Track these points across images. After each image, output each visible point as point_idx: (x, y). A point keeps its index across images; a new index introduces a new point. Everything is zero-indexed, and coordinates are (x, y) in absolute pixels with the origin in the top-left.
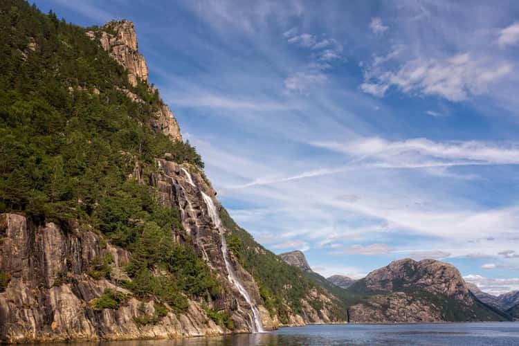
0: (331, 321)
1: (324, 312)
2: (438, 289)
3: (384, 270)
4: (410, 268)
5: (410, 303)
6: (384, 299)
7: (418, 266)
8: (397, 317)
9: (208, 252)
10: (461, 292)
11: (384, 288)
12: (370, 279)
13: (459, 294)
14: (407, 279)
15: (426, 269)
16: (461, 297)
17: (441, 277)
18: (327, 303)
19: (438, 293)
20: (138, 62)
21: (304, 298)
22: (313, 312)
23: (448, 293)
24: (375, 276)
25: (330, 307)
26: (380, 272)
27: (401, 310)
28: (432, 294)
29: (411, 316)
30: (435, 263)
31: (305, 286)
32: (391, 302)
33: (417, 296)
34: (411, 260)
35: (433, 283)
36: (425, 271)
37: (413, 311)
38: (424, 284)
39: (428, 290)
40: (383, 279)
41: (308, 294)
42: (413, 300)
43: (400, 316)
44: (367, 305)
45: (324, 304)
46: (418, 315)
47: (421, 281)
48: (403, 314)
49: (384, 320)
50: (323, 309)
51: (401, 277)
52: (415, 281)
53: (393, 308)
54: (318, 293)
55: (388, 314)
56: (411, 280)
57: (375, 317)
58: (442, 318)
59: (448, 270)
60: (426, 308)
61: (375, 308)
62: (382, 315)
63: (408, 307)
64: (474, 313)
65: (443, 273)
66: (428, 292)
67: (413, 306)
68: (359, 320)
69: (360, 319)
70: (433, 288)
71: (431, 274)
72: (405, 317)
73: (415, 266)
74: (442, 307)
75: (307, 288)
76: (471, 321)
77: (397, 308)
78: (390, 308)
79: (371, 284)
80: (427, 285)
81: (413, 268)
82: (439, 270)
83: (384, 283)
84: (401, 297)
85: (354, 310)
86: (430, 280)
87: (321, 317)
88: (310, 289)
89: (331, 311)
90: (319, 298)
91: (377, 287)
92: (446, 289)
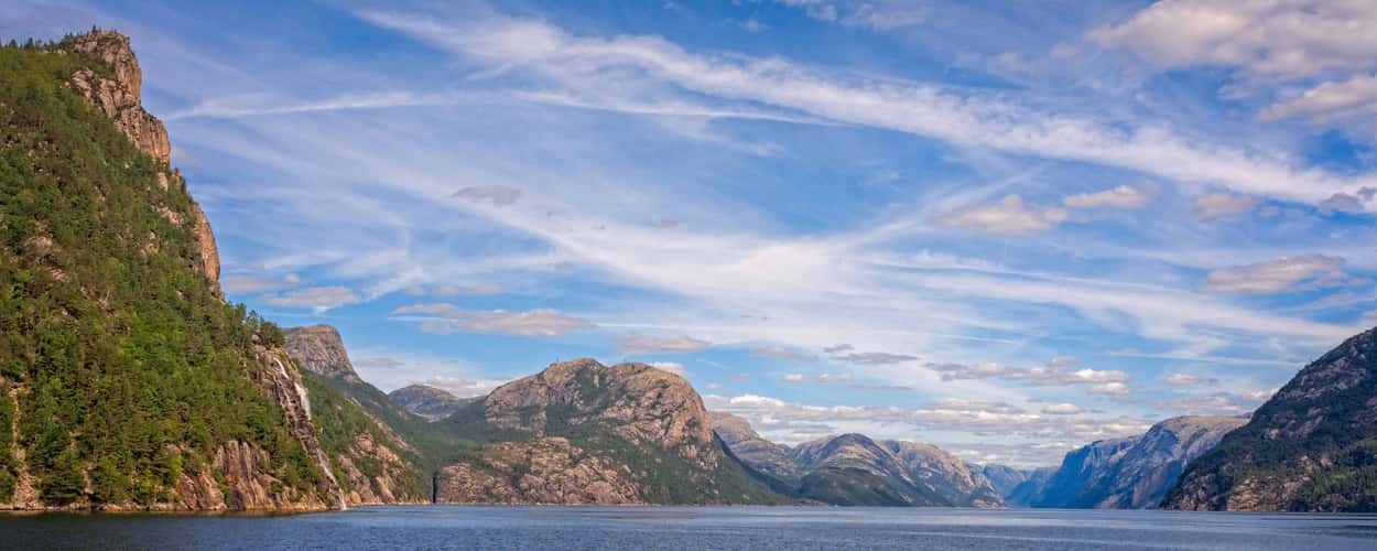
0: (397, 499)
1: (385, 483)
2: (646, 432)
3: (532, 383)
4: (589, 382)
5: (575, 462)
6: (517, 452)
7: (608, 378)
8: (544, 492)
9: (305, 443)
10: (694, 441)
11: (525, 426)
12: (496, 403)
13: (689, 444)
14: (580, 405)
15: (624, 385)
16: (693, 451)
17: (653, 406)
18: (393, 465)
19: (641, 439)
20: (157, 135)
21: (346, 452)
22: (361, 482)
23: (666, 442)
24: (508, 397)
25: (396, 472)
26: (522, 388)
27: (552, 478)
28: (626, 443)
29: (574, 491)
30: (649, 373)
31: (348, 428)
32: (533, 460)
33: (594, 446)
34: (593, 362)
35: (635, 419)
36: (623, 390)
37: (580, 481)
38: (614, 419)
39: (623, 434)
40: (528, 403)
41: (353, 443)
42: (584, 456)
43: (550, 491)
44: (480, 465)
45: (386, 466)
46: (589, 489)
47: (609, 413)
48: (556, 487)
49: (514, 499)
50: (382, 476)
51: (568, 400)
52: (596, 412)
53: (538, 473)
54: (375, 444)
55: (524, 485)
56: (588, 409)
57: (494, 491)
58: (642, 497)
59: (671, 389)
60: (610, 474)
61: (496, 472)
62: (510, 489)
63: (570, 472)
64: (717, 486)
65: (660, 395)
66: (621, 437)
67: (582, 470)
68: (457, 499)
69: (463, 496)
70: (634, 430)
71: (633, 399)
72: (560, 494)
73: (602, 378)
74: (644, 473)
75: (352, 432)
76: (703, 503)
77: (544, 474)
78: (529, 472)
79: (496, 415)
80: (621, 423)
81: (596, 380)
82: (651, 389)
83: (526, 413)
84: (557, 449)
85: (448, 477)
86: (629, 412)
87: (377, 491)
88: (359, 434)
89: (398, 480)
90: (375, 453)
91: (511, 421)
92: (662, 432)
